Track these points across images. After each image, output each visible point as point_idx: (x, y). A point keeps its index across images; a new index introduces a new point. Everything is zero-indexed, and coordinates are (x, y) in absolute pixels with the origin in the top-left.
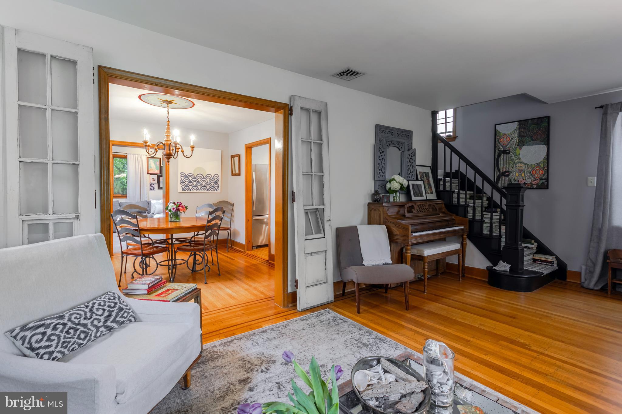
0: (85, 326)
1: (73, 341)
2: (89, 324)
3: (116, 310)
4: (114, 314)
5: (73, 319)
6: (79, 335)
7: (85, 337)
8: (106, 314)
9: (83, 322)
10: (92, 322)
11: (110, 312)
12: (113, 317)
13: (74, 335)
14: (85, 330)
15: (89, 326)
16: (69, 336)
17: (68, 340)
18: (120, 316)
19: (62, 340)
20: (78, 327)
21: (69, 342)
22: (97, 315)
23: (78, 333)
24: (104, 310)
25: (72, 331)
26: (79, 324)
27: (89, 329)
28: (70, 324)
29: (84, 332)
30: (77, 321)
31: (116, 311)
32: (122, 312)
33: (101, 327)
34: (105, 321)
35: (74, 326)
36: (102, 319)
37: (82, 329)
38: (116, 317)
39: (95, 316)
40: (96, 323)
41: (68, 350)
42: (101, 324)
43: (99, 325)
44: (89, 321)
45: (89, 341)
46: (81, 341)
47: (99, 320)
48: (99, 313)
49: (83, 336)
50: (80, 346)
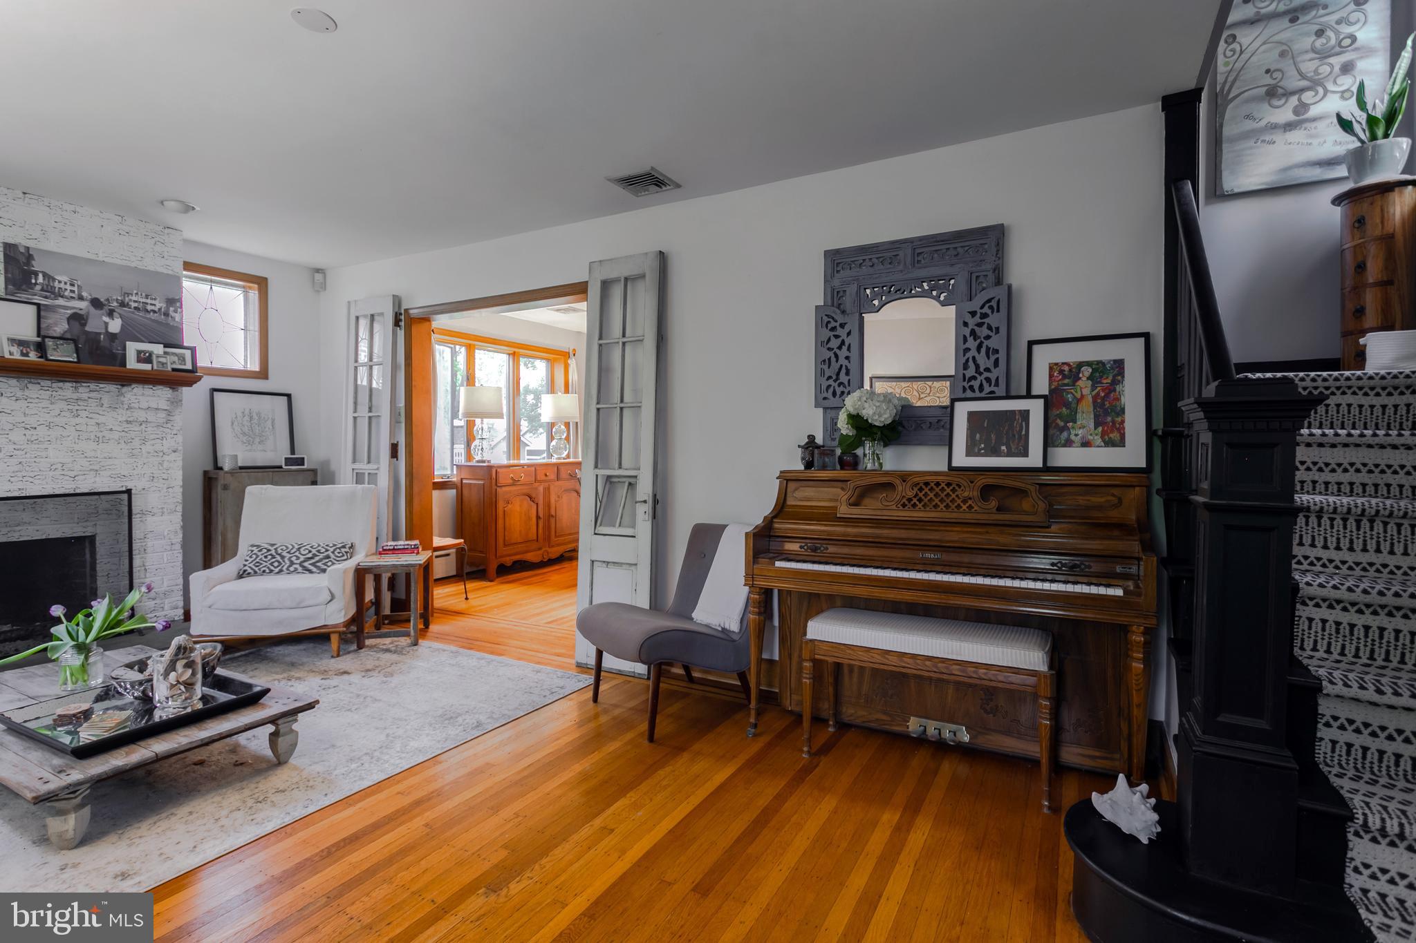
0: (283, 557)
1: (265, 564)
3: (321, 556)
4: (317, 559)
7: (278, 566)
8: (310, 555)
9: (284, 554)
10: (291, 557)
11: (315, 555)
12: (313, 561)
13: (268, 561)
14: (281, 561)
15: (286, 560)
18: (323, 562)
19: (257, 560)
20: (277, 556)
22: (300, 553)
23: (274, 560)
24: (310, 552)
25: (270, 557)
26: (279, 554)
28: (273, 552)
29: (278, 562)
30: (280, 551)
33: (296, 564)
34: (304, 561)
36: (302, 558)
37: (278, 558)
38: (318, 562)
39: (297, 554)
40: (294, 559)
41: (259, 569)
42: (298, 561)
43: (296, 562)
44: (289, 555)
45: (281, 571)
46: (272, 568)
47: (298, 558)
48: (304, 553)
49: (276, 564)
50: (271, 571)
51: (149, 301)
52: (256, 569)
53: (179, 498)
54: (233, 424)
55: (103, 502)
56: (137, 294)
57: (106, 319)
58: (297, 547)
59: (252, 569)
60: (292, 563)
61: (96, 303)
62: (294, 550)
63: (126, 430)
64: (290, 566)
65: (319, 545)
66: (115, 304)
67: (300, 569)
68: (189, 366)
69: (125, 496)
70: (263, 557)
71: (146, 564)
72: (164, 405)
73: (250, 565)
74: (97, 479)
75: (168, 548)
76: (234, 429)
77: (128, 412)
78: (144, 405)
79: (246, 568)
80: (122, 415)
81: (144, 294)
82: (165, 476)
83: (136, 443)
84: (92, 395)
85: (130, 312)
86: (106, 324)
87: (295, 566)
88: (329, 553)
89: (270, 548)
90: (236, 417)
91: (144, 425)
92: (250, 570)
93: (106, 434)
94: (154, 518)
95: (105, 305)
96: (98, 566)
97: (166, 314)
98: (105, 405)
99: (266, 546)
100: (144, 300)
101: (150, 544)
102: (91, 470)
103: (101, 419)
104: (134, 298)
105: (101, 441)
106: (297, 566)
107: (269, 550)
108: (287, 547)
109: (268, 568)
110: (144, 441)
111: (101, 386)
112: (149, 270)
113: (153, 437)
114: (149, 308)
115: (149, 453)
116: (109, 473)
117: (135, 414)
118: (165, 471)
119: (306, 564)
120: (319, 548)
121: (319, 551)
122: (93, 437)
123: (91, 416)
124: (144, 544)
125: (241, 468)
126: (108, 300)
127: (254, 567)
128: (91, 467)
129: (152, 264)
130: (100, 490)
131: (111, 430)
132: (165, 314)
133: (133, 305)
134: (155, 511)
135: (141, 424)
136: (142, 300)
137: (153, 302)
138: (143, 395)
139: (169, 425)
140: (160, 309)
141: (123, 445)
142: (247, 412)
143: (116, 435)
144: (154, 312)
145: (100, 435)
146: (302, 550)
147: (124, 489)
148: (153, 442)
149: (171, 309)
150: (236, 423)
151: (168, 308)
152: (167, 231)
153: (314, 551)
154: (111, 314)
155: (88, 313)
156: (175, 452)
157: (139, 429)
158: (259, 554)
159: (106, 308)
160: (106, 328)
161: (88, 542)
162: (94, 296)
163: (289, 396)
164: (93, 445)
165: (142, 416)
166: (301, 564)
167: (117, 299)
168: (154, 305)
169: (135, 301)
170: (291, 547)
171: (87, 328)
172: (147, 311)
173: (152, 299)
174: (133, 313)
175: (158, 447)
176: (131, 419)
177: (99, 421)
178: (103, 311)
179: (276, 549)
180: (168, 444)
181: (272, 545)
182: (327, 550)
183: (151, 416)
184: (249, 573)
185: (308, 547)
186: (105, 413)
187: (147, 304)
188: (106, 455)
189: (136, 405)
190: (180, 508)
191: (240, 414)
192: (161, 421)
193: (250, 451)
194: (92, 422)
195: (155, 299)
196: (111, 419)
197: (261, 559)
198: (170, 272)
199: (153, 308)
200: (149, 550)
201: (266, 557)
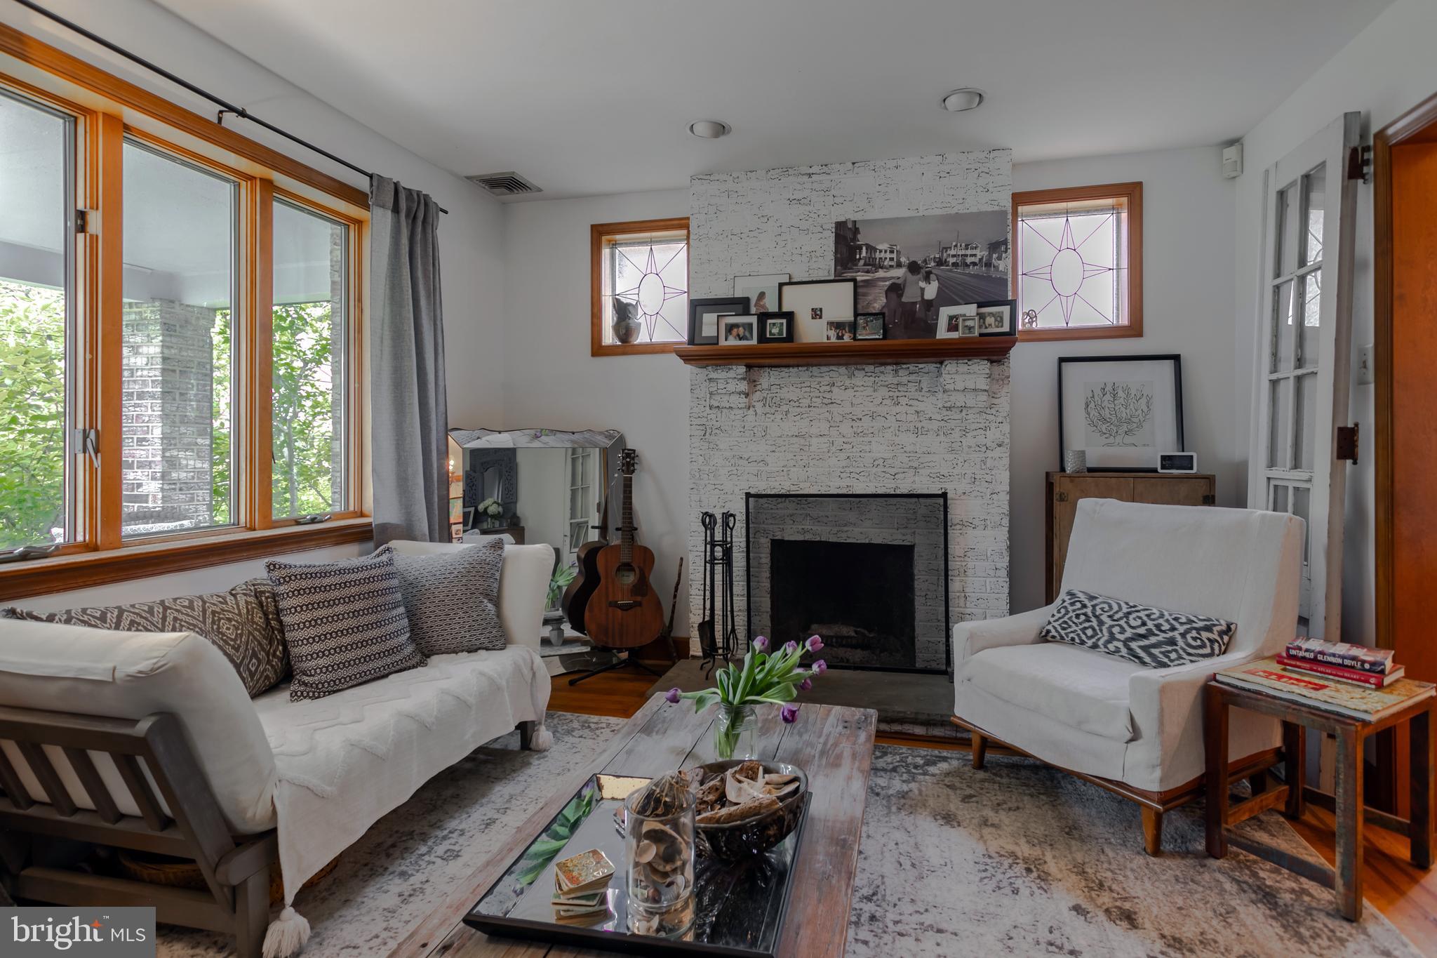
0: (1101, 623)
1: (1074, 627)
2: (1107, 626)
3: (1162, 637)
4: (1153, 640)
5: (1098, 608)
6: (1086, 628)
7: (1092, 637)
8: (1142, 631)
9: (1104, 618)
10: (1113, 626)
11: (1150, 633)
12: (1147, 642)
13: (1081, 624)
14: (1097, 628)
15: (1104, 629)
16: (1076, 621)
17: (1071, 623)
18: (1163, 650)
19: (1066, 619)
20: (1093, 619)
21: (1070, 627)
22: (1127, 623)
23: (1087, 625)
24: (1144, 624)
25: (1083, 618)
26: (1096, 617)
27: (1101, 631)
28: (1089, 611)
29: (1094, 630)
30: (1098, 612)
31: (1160, 638)
32: (1170, 648)
33: (1119, 640)
34: (1132, 639)
35: (1090, 614)
36: (1130, 632)
37: (1095, 623)
38: (1154, 646)
39: (1122, 622)
40: (1116, 630)
41: (1067, 634)
42: (1122, 637)
43: (1118, 636)
44: (1109, 622)
45: (1095, 646)
46: (1084, 637)
47: (1123, 631)
48: (1133, 623)
49: (1089, 632)
50: (1083, 643)
51: (969, 252)
52: (1063, 632)
53: (1006, 508)
54: (1087, 406)
55: (922, 507)
56: (956, 246)
57: (922, 284)
58: (1125, 609)
59: (1057, 631)
60: (1112, 638)
61: (914, 268)
62: (1120, 615)
63: (946, 418)
64: (1109, 642)
65: (1162, 616)
66: (933, 264)
67: (1124, 651)
68: (1006, 328)
69: (941, 501)
70: (1073, 614)
71: (966, 590)
72: (982, 383)
73: (1056, 624)
74: (917, 478)
75: (992, 573)
76: (1089, 414)
77: (945, 396)
78: (960, 386)
79: (1050, 627)
80: (941, 399)
81: (963, 245)
82: (988, 478)
83: (956, 434)
84: (913, 377)
85: (948, 271)
86: (923, 290)
87: (1116, 643)
88: (1176, 634)
89: (1086, 602)
90: (1093, 397)
91: (964, 412)
92: (1053, 633)
93: (925, 423)
94: (976, 532)
95: (921, 268)
96: (916, 583)
97: (988, 265)
98: (925, 389)
99: (1082, 597)
100: (964, 252)
101: (970, 565)
102: (910, 467)
103: (921, 406)
104: (953, 252)
105: (920, 433)
106: (1120, 645)
107: (1084, 606)
108: (1111, 607)
109: (1078, 635)
110: (965, 432)
111: (921, 366)
112: (971, 213)
113: (974, 426)
114: (969, 260)
115: (970, 447)
116: (928, 471)
117: (952, 398)
118: (988, 471)
119: (1134, 645)
120: (1161, 621)
121: (1158, 627)
122: (912, 429)
123: (911, 402)
124: (964, 564)
125: (1090, 470)
126: (925, 261)
127: (1059, 629)
128: (910, 464)
129: (977, 203)
130: (919, 492)
131: (930, 419)
132: (986, 265)
133: (952, 260)
134: (976, 522)
135: (961, 411)
136: (960, 253)
137: (974, 252)
138: (957, 372)
139: (993, 411)
140: (981, 260)
141: (942, 438)
142: (1109, 388)
143: (935, 425)
144: (974, 264)
145: (919, 425)
146: (1131, 617)
147: (940, 492)
148: (975, 433)
149: (995, 256)
150: (1092, 405)
151: (990, 256)
152: (993, 155)
153: (1150, 625)
154: (927, 278)
155: (905, 281)
156: (1000, 446)
157: (958, 416)
158: (1070, 608)
159: (923, 271)
160: (923, 295)
161: (906, 552)
162: (912, 259)
163: (1176, 358)
164: (912, 438)
165: (959, 399)
166: (1126, 642)
167: (935, 258)
168: (975, 255)
169: (954, 256)
170: (1115, 608)
171: (904, 299)
172: (967, 265)
173: (972, 248)
174: (950, 271)
175: (981, 440)
176: (948, 405)
177: (918, 409)
178: (920, 276)
179: (1094, 606)
180: (993, 435)
181: (1092, 598)
182: (1173, 629)
183: (970, 400)
184: (1053, 637)
185: (1142, 614)
186: (925, 399)
187: (966, 256)
188: (925, 449)
189: (951, 387)
190: (1006, 522)
191: (1098, 392)
192: (981, 405)
193: (1108, 445)
194: (911, 410)
195: (976, 248)
196: (930, 405)
197: (1070, 618)
198: (996, 208)
199: (973, 259)
200: (970, 572)
201: (1078, 616)
